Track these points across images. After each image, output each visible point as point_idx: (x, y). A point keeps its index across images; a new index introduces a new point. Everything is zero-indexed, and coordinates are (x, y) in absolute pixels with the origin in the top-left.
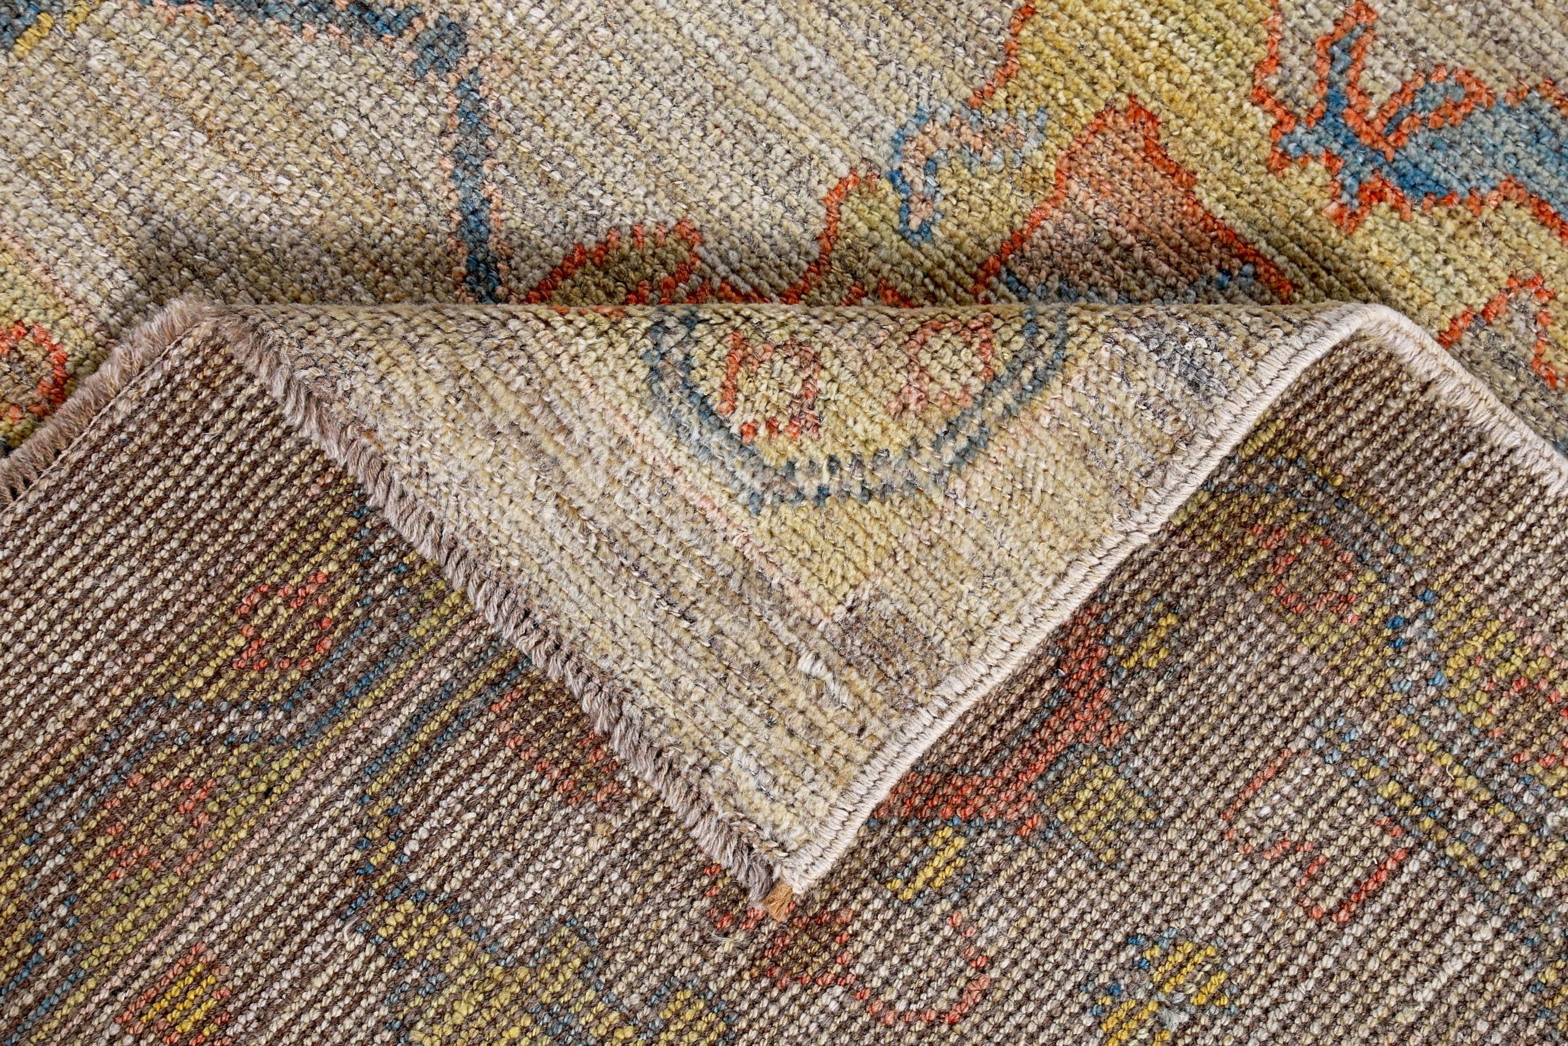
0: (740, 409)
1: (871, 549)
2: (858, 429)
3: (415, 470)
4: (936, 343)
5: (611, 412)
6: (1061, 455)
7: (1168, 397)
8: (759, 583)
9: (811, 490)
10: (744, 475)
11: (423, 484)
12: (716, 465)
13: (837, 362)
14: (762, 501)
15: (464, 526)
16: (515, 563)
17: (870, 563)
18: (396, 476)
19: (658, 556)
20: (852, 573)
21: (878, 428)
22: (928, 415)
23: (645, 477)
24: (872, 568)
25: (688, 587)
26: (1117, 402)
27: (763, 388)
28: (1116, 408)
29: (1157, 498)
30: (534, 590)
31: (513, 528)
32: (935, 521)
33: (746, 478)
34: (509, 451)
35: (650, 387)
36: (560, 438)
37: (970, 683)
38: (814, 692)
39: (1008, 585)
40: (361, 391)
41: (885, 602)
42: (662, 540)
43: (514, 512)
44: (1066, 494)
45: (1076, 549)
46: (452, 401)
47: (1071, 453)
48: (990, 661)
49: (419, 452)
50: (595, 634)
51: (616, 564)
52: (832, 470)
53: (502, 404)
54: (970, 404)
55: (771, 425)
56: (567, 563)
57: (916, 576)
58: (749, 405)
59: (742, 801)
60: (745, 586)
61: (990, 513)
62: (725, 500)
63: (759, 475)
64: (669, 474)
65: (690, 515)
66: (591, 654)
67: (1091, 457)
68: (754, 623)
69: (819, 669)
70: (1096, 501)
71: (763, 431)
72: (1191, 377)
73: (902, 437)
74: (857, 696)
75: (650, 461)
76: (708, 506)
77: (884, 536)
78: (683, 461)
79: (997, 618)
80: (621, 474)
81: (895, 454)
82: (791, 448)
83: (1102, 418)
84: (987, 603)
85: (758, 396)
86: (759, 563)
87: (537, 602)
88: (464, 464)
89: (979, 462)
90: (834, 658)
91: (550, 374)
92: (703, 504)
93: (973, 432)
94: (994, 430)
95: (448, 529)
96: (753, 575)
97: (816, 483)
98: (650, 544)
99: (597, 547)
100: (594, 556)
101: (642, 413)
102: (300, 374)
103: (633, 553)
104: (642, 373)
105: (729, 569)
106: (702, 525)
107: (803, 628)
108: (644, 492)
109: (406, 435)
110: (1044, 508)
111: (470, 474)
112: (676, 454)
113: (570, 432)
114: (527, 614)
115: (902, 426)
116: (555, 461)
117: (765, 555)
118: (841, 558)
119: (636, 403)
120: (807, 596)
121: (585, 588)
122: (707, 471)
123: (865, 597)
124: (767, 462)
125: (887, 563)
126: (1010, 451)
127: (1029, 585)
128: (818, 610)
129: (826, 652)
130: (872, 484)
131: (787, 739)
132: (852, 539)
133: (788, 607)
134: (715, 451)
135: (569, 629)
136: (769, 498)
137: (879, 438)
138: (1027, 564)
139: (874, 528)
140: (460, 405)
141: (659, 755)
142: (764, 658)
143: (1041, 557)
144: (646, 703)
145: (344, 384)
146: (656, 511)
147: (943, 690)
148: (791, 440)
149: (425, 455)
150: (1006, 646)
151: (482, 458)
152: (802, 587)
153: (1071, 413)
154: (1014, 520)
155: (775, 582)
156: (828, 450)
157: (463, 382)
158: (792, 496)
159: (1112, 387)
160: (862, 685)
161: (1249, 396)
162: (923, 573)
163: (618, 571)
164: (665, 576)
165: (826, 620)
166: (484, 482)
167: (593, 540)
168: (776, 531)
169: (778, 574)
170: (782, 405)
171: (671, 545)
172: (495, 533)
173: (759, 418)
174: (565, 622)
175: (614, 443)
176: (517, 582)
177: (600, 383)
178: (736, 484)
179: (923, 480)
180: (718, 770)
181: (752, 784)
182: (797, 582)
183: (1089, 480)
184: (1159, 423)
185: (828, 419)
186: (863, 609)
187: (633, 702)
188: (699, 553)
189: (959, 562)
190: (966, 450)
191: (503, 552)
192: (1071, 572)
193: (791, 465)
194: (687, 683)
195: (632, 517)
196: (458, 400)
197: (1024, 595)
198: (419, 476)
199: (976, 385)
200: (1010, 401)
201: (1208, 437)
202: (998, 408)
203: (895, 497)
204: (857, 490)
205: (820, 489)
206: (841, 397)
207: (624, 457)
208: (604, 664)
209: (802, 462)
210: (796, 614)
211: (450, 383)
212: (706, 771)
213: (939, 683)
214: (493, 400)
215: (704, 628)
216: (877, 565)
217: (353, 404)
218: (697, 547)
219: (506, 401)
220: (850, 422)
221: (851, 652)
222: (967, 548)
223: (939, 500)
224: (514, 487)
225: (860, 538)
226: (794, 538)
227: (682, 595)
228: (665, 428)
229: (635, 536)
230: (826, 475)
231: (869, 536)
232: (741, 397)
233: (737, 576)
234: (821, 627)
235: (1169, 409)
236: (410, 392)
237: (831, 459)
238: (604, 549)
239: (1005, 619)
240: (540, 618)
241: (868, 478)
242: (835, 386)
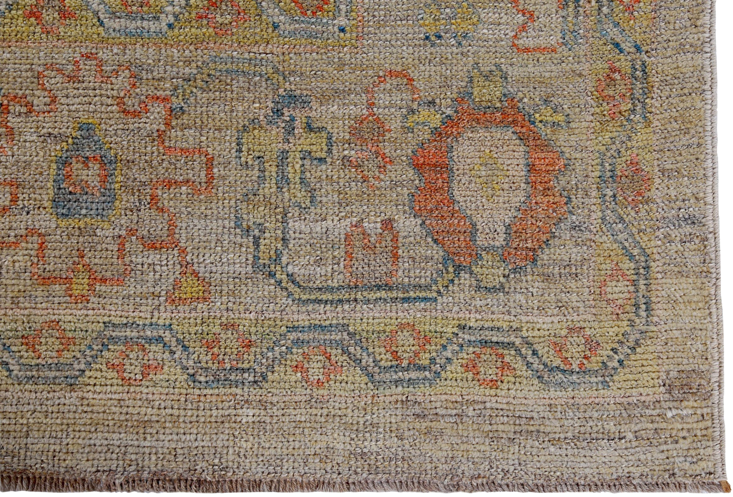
0: (573, 363)
1: (651, 363)
2: (611, 333)
3: (502, 474)
4: (609, 289)
5: (538, 400)
6: (675, 281)
7: (688, 234)
8: (631, 407)
9: (616, 364)
10: (594, 379)
11: (508, 475)
12: (583, 385)
13: (587, 322)
14: (606, 382)
15: (533, 477)
16: (558, 474)
17: (655, 367)
18: (499, 482)
19: (595, 429)
20: (653, 375)
21: (616, 327)
22: (626, 310)
23: (567, 409)
24: (658, 368)
25: (613, 429)
26: (676, 250)
27: (574, 351)
28: (676, 252)
29: (713, 265)
30: (572, 476)
31: (547, 464)
32: (660, 336)
33: (595, 380)
34: (522, 441)
35: (542, 383)
36: (532, 422)
37: (718, 371)
38: (680, 420)
39: (700, 332)
40: (466, 469)
41: (671, 372)
42: (591, 423)
43: (542, 459)
44: (688, 291)
45: (706, 303)
46: (492, 443)
47: (677, 278)
48: (716, 358)
49: (498, 468)
50: (603, 471)
51: (586, 444)
52: (616, 353)
53: (506, 430)
54: (634, 295)
55: (586, 357)
56: (572, 459)
57: (672, 356)
58: (574, 359)
59: (690, 472)
60: (628, 412)
61: (673, 317)
62: (596, 392)
63: (598, 375)
64: (573, 401)
65: (591, 407)
66: (608, 478)
67: (684, 273)
68: (642, 419)
69: (675, 412)
70: (698, 284)
71: (585, 362)
72: (689, 222)
73: (626, 323)
74: (693, 407)
75: (563, 403)
76: (593, 399)
77: (651, 355)
78: (572, 393)
79: (706, 344)
80: (560, 416)
81: (628, 329)
82: (598, 358)
83: (675, 259)
84: (699, 343)
85: (575, 354)
86: (625, 400)
87: (577, 478)
88: (513, 458)
89: (654, 307)
90: (675, 404)
91: (512, 408)
92: (591, 400)
93: (644, 301)
94: (648, 294)
95: (530, 483)
96: (627, 406)
97: (616, 361)
98: (589, 428)
99: (575, 445)
100: (578, 448)
101: (547, 392)
102: (445, 483)
103: (587, 436)
104: (536, 382)
105: (619, 412)
106: (598, 407)
107: (658, 405)
108: (571, 414)
109: (489, 467)
110: (686, 301)
111: (518, 459)
112: (568, 393)
113: (533, 418)
114: (577, 485)
115: (622, 320)
116: (538, 431)
117: (624, 397)
118: (646, 374)
119: (542, 391)
120: (648, 395)
121: (585, 460)
122: (582, 389)
123: (665, 377)
124: (596, 369)
125: (660, 361)
126: (659, 295)
127: (705, 326)
128: (655, 395)
129: (671, 405)
130: (632, 344)
131: (685, 441)
132: (643, 366)
133: (647, 404)
134: (578, 381)
135: (594, 477)
136: (607, 379)
137: (619, 330)
138: (698, 321)
139: (645, 356)
140: (495, 443)
141: (657, 485)
142: (656, 425)
143: (700, 315)
144: (638, 475)
145: (460, 471)
146: (580, 416)
147: (713, 380)
148: (596, 356)
149: (500, 466)
150: (716, 350)
151: (517, 451)
152: (644, 394)
153: (664, 267)
154: (681, 313)
155: (635, 401)
156: (609, 348)
157: (490, 436)
158: (613, 372)
159: (669, 248)
160: (691, 403)
161: (711, 211)
162: (673, 353)
163: (588, 446)
164: (603, 433)
165: (662, 395)
166: (524, 458)
167: (572, 444)
168: (620, 387)
169: (634, 398)
170: (583, 349)
171: (595, 422)
172: (544, 470)
173: (580, 359)
174: (590, 476)
175: (548, 409)
176: (565, 478)
177: (527, 396)
178: (594, 384)
179: (644, 328)
180: (676, 470)
181: (688, 464)
182: (641, 394)
183: (690, 281)
184: (693, 243)
185: (600, 339)
186: (667, 381)
187: (634, 478)
188: (605, 416)
189: (679, 340)
190: (647, 307)
191: (552, 473)
192: (711, 310)
193: (603, 363)
194: (643, 457)
195: (576, 425)
196: (493, 441)
197: (706, 330)
198: (505, 475)
199: (632, 289)
200: (645, 282)
201: (711, 232)
202: (643, 287)
203: (642, 341)
204: (629, 351)
205: (618, 362)
206: (597, 330)
207: (555, 410)
208: (615, 476)
209: (605, 359)
210: (651, 403)
211: (487, 440)
212: (673, 474)
213: (710, 380)
214: (503, 431)
215: (630, 436)
216: (658, 365)
217: (467, 474)
218: (603, 415)
219: (506, 428)
220: (607, 334)
221: (678, 397)
222: (677, 333)
223: (655, 329)
224: (535, 451)
225: (645, 363)
226: (627, 383)
227: (614, 433)
228: (558, 389)
229: (582, 429)
230: (616, 356)
231: (646, 359)
232: (569, 359)
233: (623, 411)
234: (662, 399)
235: (692, 236)
236: (478, 454)
237: (612, 350)
238: (578, 443)
239: (708, 343)
240: (583, 482)
241: (628, 344)
242: (593, 329)
